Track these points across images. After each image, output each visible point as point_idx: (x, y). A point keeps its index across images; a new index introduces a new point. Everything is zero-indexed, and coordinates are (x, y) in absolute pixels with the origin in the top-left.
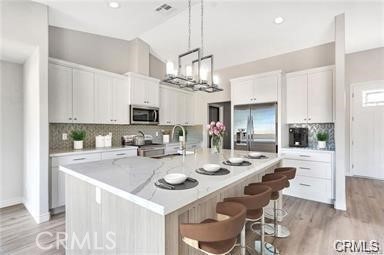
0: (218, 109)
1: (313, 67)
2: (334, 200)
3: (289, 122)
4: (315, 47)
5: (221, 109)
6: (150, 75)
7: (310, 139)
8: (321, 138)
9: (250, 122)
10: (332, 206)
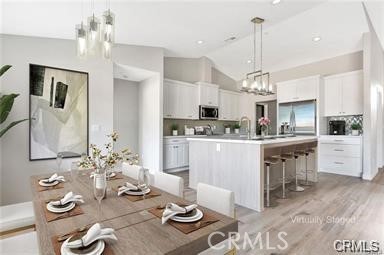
0: (263, 107)
1: (345, 72)
2: (362, 173)
3: (326, 115)
4: (351, 54)
5: (266, 107)
6: (213, 83)
7: (346, 128)
8: (355, 127)
9: (293, 117)
10: (361, 178)
